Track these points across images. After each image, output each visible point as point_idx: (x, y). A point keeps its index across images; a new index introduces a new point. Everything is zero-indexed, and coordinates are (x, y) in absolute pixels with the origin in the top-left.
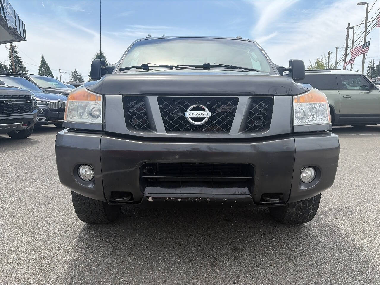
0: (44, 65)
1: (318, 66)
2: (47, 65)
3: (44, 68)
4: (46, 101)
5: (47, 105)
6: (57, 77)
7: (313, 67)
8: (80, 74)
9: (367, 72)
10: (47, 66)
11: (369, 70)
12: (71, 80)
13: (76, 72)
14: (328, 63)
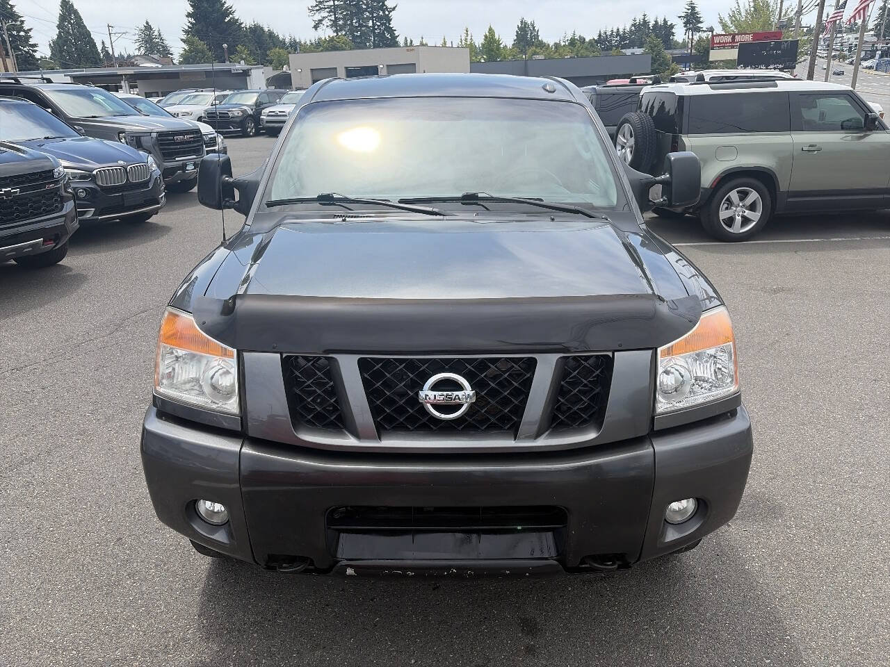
0: (70, 15)
1: (756, 10)
2: (76, 12)
3: (70, 23)
4: (89, 168)
5: (94, 178)
6: (103, 43)
7: (743, 14)
8: (160, 35)
9: (876, 22)
10: (75, 17)
11: (881, 16)
12: (139, 49)
13: (148, 27)
14: (779, 5)
